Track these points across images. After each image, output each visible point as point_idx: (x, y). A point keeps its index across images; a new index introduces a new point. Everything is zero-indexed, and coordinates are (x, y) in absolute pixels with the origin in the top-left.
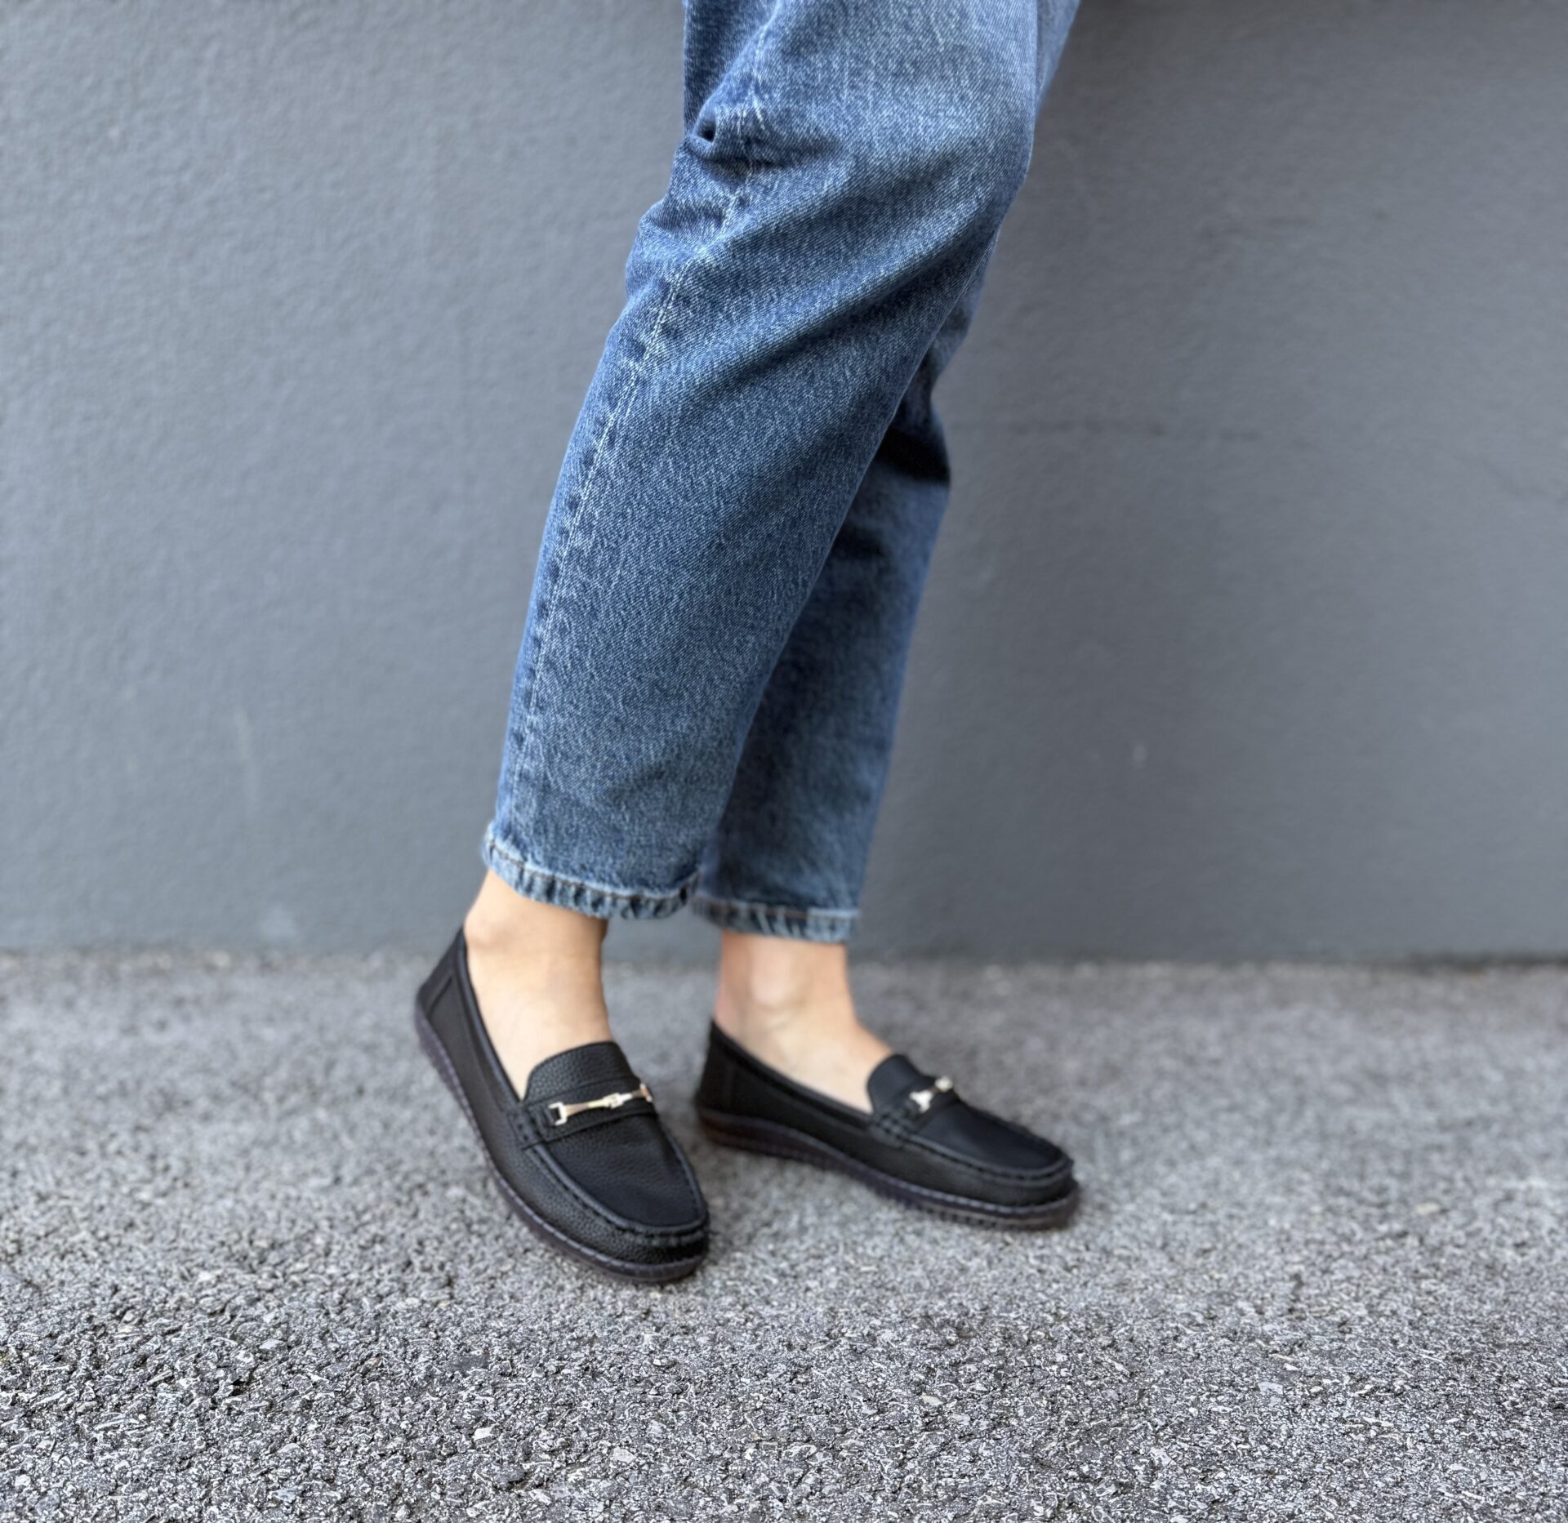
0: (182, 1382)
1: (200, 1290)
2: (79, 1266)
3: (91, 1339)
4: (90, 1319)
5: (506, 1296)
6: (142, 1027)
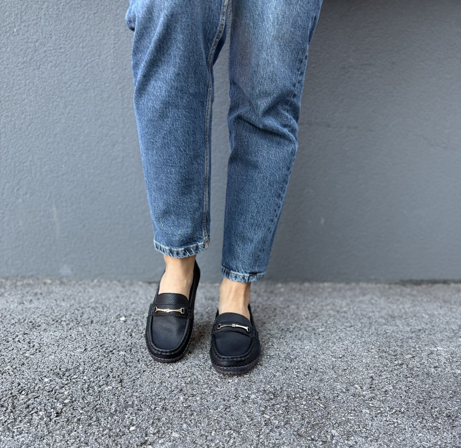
0: (40, 413)
1: (45, 384)
2: (8, 377)
3: (12, 400)
4: (11, 394)
5: (138, 386)
6: (25, 302)
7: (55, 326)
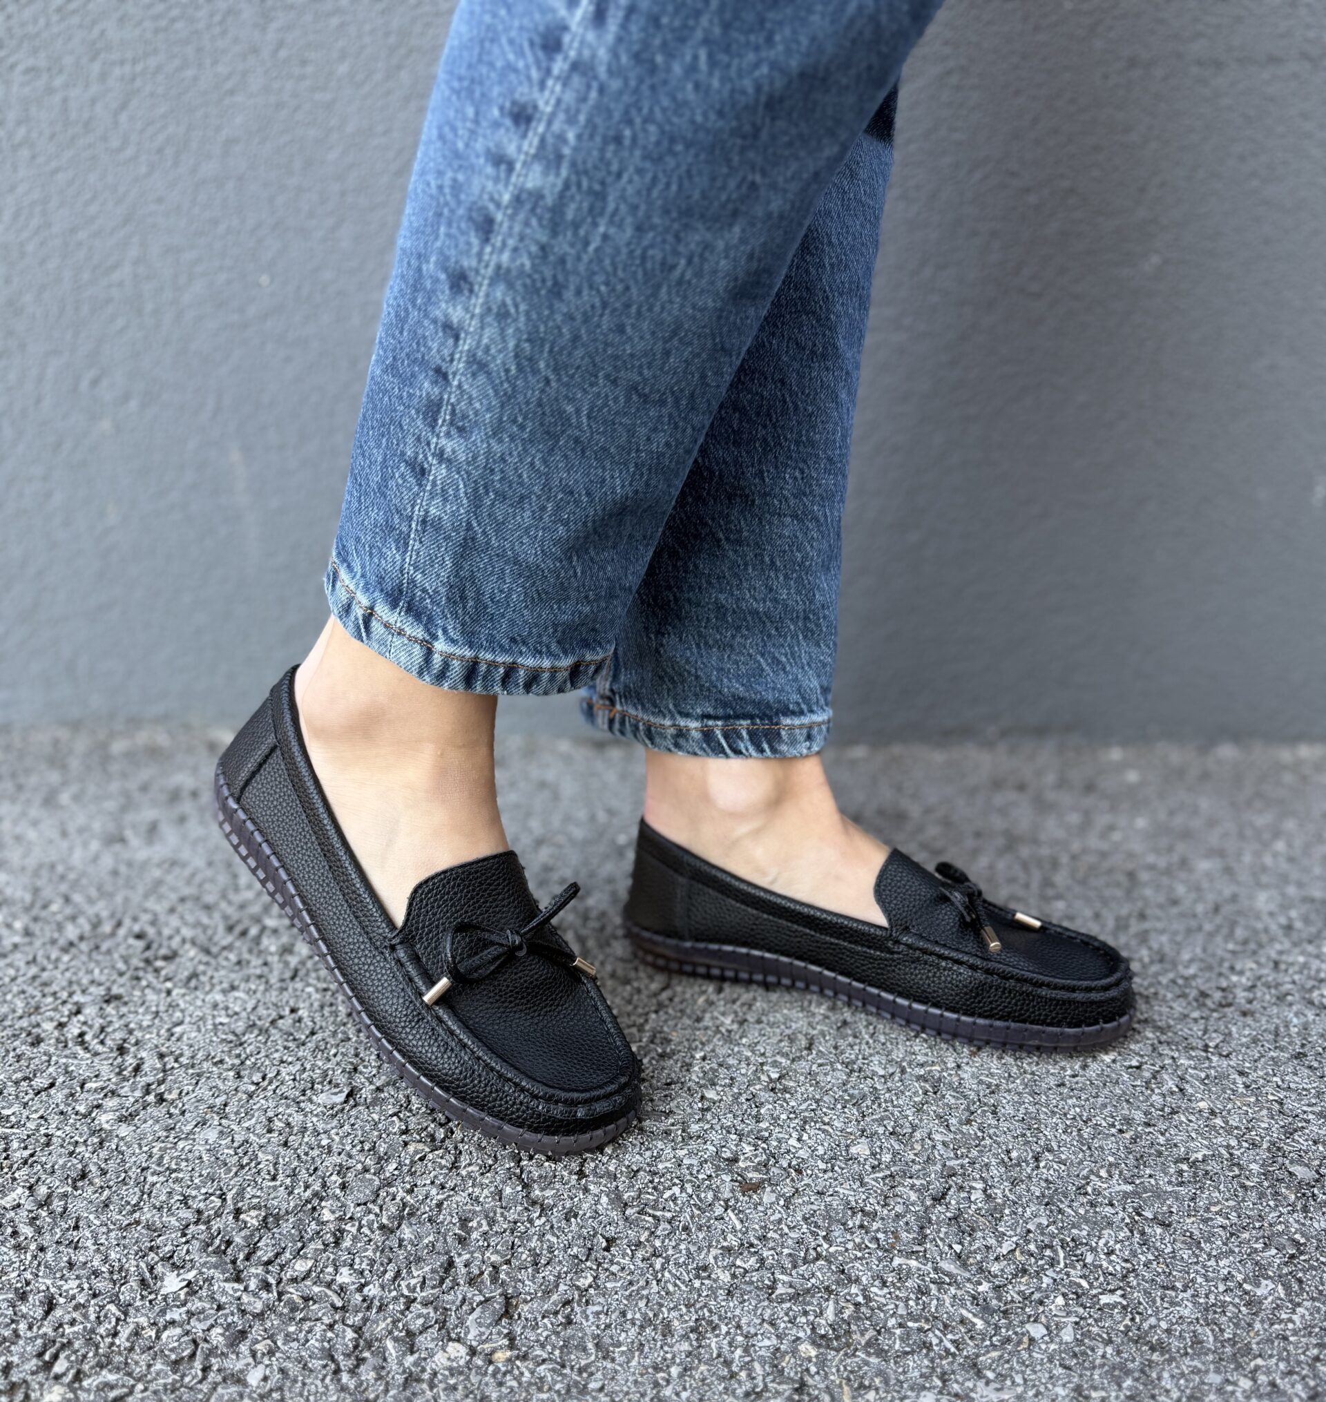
6: (129, 834)
7: (233, 957)
